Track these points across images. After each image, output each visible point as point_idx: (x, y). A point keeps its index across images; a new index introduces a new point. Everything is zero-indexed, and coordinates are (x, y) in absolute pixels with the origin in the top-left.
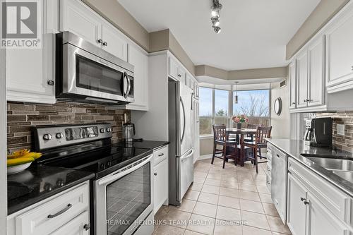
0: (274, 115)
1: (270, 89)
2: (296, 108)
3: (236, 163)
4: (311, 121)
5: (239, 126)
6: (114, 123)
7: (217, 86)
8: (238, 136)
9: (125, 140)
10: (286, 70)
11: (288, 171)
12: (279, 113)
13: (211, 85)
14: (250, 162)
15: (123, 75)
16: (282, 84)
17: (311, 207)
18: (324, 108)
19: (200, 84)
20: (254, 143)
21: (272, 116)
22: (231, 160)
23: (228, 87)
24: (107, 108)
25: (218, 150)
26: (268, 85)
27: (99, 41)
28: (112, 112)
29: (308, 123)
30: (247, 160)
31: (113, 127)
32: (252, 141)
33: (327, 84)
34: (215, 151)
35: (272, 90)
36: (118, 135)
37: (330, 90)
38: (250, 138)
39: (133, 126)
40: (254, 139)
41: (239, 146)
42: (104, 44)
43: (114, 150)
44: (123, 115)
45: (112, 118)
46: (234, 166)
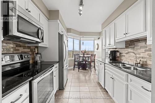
0: (96, 50)
1: (94, 40)
2: (105, 47)
3: (83, 69)
4: (110, 52)
5: (84, 54)
6: (30, 53)
7: (75, 38)
8: (83, 58)
9: (37, 61)
10: (100, 33)
11: (105, 69)
12: (98, 49)
13: (73, 37)
14: (88, 68)
15: (39, 29)
16: (99, 38)
17: (114, 79)
18: (115, 47)
19: (68, 37)
20: (90, 61)
21: (95, 51)
22: (81, 68)
23: (79, 38)
24: (26, 45)
25: (76, 65)
26: (93, 39)
27: (27, 10)
28: (29, 47)
29: (109, 52)
30: (87, 67)
31: (30, 55)
32: (88, 60)
33: (116, 39)
34: (75, 65)
35: (95, 41)
36: (32, 59)
37: (116, 41)
38: (88, 59)
39: (41, 54)
40: (89, 59)
41: (84, 62)
42: (29, 12)
43: (31, 67)
44: (35, 49)
45: (29, 50)
46: (82, 70)
